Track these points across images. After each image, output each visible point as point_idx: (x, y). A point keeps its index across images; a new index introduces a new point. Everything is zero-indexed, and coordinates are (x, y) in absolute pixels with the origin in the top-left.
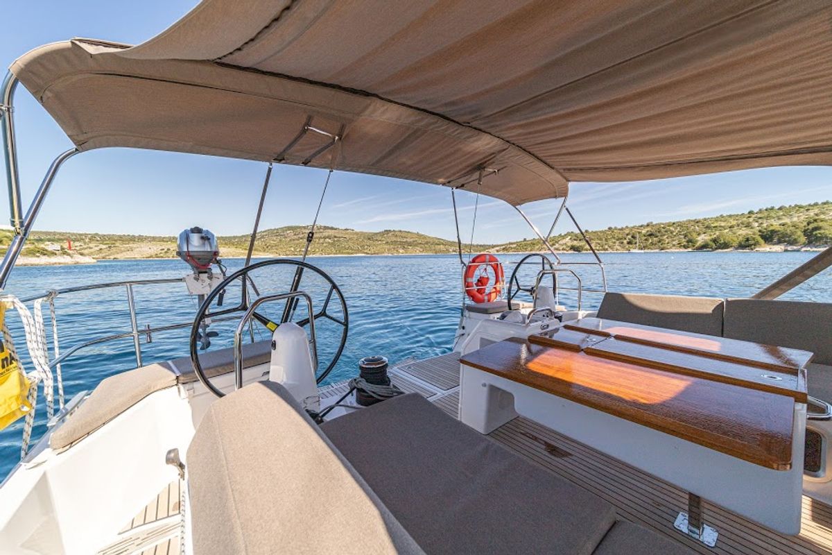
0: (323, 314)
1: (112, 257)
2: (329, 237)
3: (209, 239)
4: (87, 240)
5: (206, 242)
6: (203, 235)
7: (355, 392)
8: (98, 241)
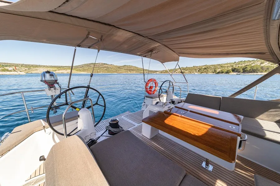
0: (97, 104)
1: (30, 72)
2: (105, 67)
3: (53, 75)
4: (20, 66)
5: (52, 76)
6: (51, 74)
7: (108, 130)
8: (24, 66)
